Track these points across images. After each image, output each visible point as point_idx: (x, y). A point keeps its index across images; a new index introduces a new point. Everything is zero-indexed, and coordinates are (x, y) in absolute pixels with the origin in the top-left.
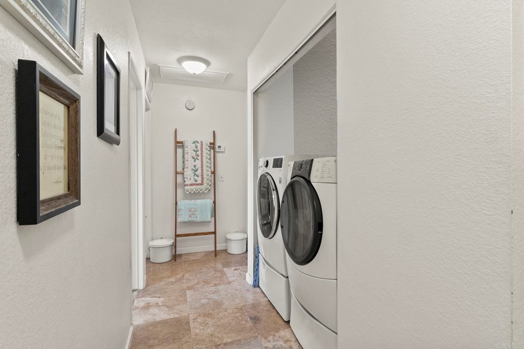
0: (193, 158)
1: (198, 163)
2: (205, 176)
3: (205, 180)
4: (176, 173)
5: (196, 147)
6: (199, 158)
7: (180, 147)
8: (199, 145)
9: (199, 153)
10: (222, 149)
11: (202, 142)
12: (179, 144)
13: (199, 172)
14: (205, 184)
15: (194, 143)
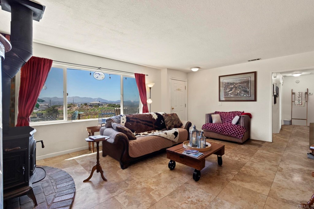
0: (298, 97)
1: (300, 99)
2: (303, 102)
3: (303, 104)
4: (292, 102)
5: (300, 94)
6: (301, 97)
7: (293, 94)
8: (301, 94)
9: (301, 96)
10: (311, 94)
11: (302, 93)
12: (293, 93)
13: (301, 101)
14: (303, 105)
15: (299, 93)
